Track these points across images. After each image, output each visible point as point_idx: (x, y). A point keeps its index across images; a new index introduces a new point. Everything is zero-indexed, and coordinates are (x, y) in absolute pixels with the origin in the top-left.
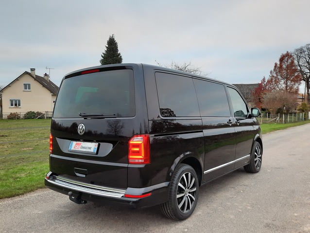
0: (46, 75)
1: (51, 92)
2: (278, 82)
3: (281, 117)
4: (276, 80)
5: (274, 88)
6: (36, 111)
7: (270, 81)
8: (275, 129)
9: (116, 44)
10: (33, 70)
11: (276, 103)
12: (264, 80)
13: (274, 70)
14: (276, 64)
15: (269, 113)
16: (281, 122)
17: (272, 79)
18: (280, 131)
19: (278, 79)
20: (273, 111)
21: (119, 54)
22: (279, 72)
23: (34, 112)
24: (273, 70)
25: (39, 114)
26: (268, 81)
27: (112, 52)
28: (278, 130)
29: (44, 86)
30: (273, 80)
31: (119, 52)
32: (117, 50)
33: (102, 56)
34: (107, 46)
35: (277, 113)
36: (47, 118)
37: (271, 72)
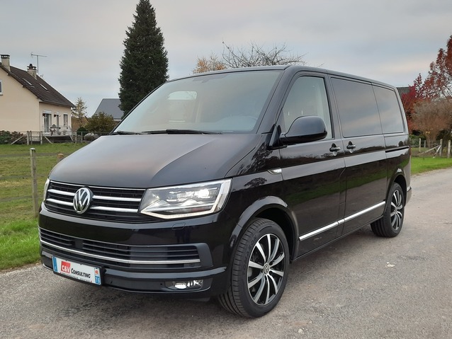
0: (31, 66)
1: (38, 98)
2: (443, 84)
3: (445, 145)
4: (439, 81)
5: (436, 95)
6: (11, 131)
7: (429, 83)
8: (430, 168)
9: (152, 10)
10: (5, 57)
11: (437, 120)
12: (419, 79)
13: (437, 63)
14: (441, 51)
15: (424, 139)
16: (444, 154)
17: (432, 79)
18: (439, 170)
19: (445, 78)
20: (430, 135)
21: (159, 30)
22: (447, 65)
23: (8, 133)
24: (435, 62)
25: (16, 135)
26: (426, 82)
27: (144, 26)
28: (436, 168)
29: (25, 86)
30: (435, 81)
31: (157, 27)
32: (154, 23)
33: (127, 33)
34: (137, 15)
35: (438, 138)
36: (30, 142)
37: (432, 66)
